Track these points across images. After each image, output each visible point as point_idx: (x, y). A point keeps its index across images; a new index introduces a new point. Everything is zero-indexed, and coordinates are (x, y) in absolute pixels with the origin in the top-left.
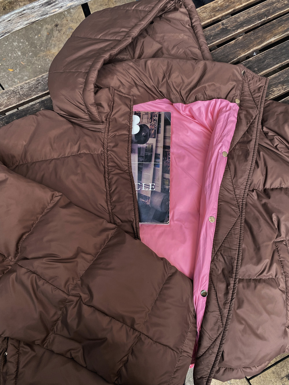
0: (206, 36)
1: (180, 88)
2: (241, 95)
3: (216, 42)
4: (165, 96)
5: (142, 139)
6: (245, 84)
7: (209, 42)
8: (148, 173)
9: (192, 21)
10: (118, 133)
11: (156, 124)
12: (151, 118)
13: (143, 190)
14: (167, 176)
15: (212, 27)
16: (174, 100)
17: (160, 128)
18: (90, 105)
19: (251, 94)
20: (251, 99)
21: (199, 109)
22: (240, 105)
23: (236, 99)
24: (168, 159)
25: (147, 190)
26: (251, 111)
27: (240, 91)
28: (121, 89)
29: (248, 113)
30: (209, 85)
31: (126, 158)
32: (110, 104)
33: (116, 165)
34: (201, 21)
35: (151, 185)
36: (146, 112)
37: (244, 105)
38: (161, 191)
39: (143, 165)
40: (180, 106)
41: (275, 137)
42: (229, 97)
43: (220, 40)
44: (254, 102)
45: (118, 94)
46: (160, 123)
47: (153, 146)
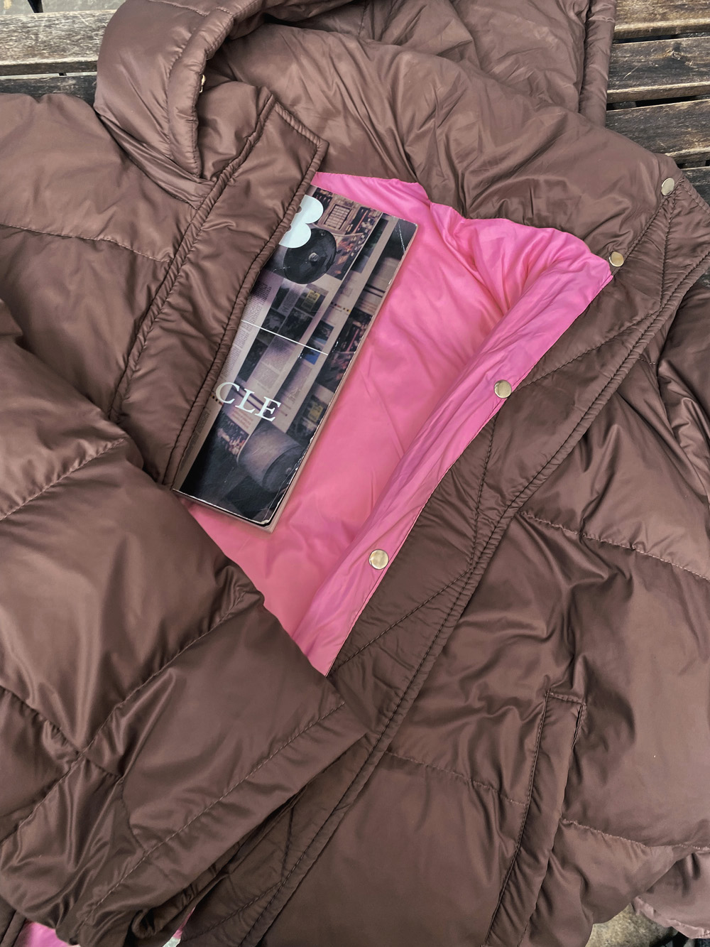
0: (617, 63)
1: (465, 164)
2: (635, 247)
3: (636, 89)
4: (418, 174)
5: (305, 268)
6: (659, 221)
7: (617, 83)
8: (274, 368)
9: (592, 8)
10: (234, 224)
11: (360, 242)
12: (355, 222)
13: (240, 410)
14: (324, 394)
15: (644, 45)
16: (435, 193)
17: (366, 257)
18: (177, 111)
19: (666, 253)
20: (658, 266)
21: (499, 243)
22: (618, 274)
23: (616, 251)
24: (350, 351)
25: (251, 411)
26: (638, 298)
27: (635, 233)
28: (300, 110)
29: (629, 301)
30: (548, 182)
31: (229, 299)
32: (245, 135)
33: (188, 307)
34: (617, 17)
35: (266, 404)
36: (350, 200)
37: (631, 275)
38: (289, 430)
39: (273, 341)
40: (446, 213)
41: (682, 400)
42: (594, 238)
43: (650, 88)
44: (663, 278)
45: (282, 118)
46: (374, 245)
47: (325, 297)
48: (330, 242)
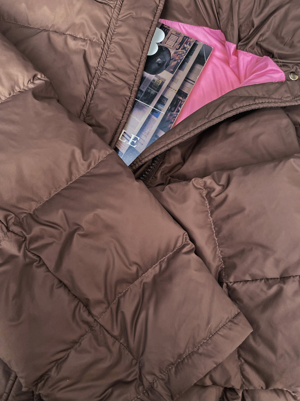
5: (154, 66)
8: (138, 119)
12: (181, 44)
17: (186, 63)
24: (176, 112)
25: (125, 141)
35: (132, 138)
36: (179, 31)
39: (137, 104)
46: (190, 57)
47: (164, 82)
48: (168, 53)
